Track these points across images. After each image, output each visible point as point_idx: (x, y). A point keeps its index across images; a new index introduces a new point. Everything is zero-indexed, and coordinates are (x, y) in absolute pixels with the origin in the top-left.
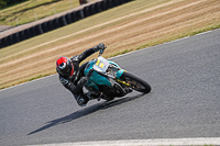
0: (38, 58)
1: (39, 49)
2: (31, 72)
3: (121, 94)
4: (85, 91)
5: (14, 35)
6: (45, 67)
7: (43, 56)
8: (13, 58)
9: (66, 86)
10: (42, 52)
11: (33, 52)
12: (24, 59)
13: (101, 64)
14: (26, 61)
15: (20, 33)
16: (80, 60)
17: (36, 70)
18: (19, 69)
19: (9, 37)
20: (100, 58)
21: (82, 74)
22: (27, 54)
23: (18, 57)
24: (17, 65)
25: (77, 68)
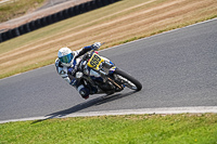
1: (134, 11)
2: (125, 34)
6: (140, 29)
7: (137, 18)
8: (107, 20)
10: (137, 14)
11: (128, 13)
12: (118, 20)
14: (120, 23)
17: (130, 32)
18: (112, 31)
22: (121, 15)
23: (112, 18)
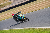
0: (31, 8)
1: (31, 6)
2: (29, 11)
3: (24, 21)
4: (18, 20)
5: (25, 2)
6: (32, 10)
7: (32, 7)
9: (14, 19)
11: (30, 6)
13: (20, 15)
14: (28, 8)
15: (27, 2)
16: (17, 14)
17: (30, 10)
18: (26, 10)
19: (24, 3)
20: (20, 14)
21: (17, 17)
22: (28, 7)
23: (26, 7)
24: (26, 9)
25: (16, 16)
